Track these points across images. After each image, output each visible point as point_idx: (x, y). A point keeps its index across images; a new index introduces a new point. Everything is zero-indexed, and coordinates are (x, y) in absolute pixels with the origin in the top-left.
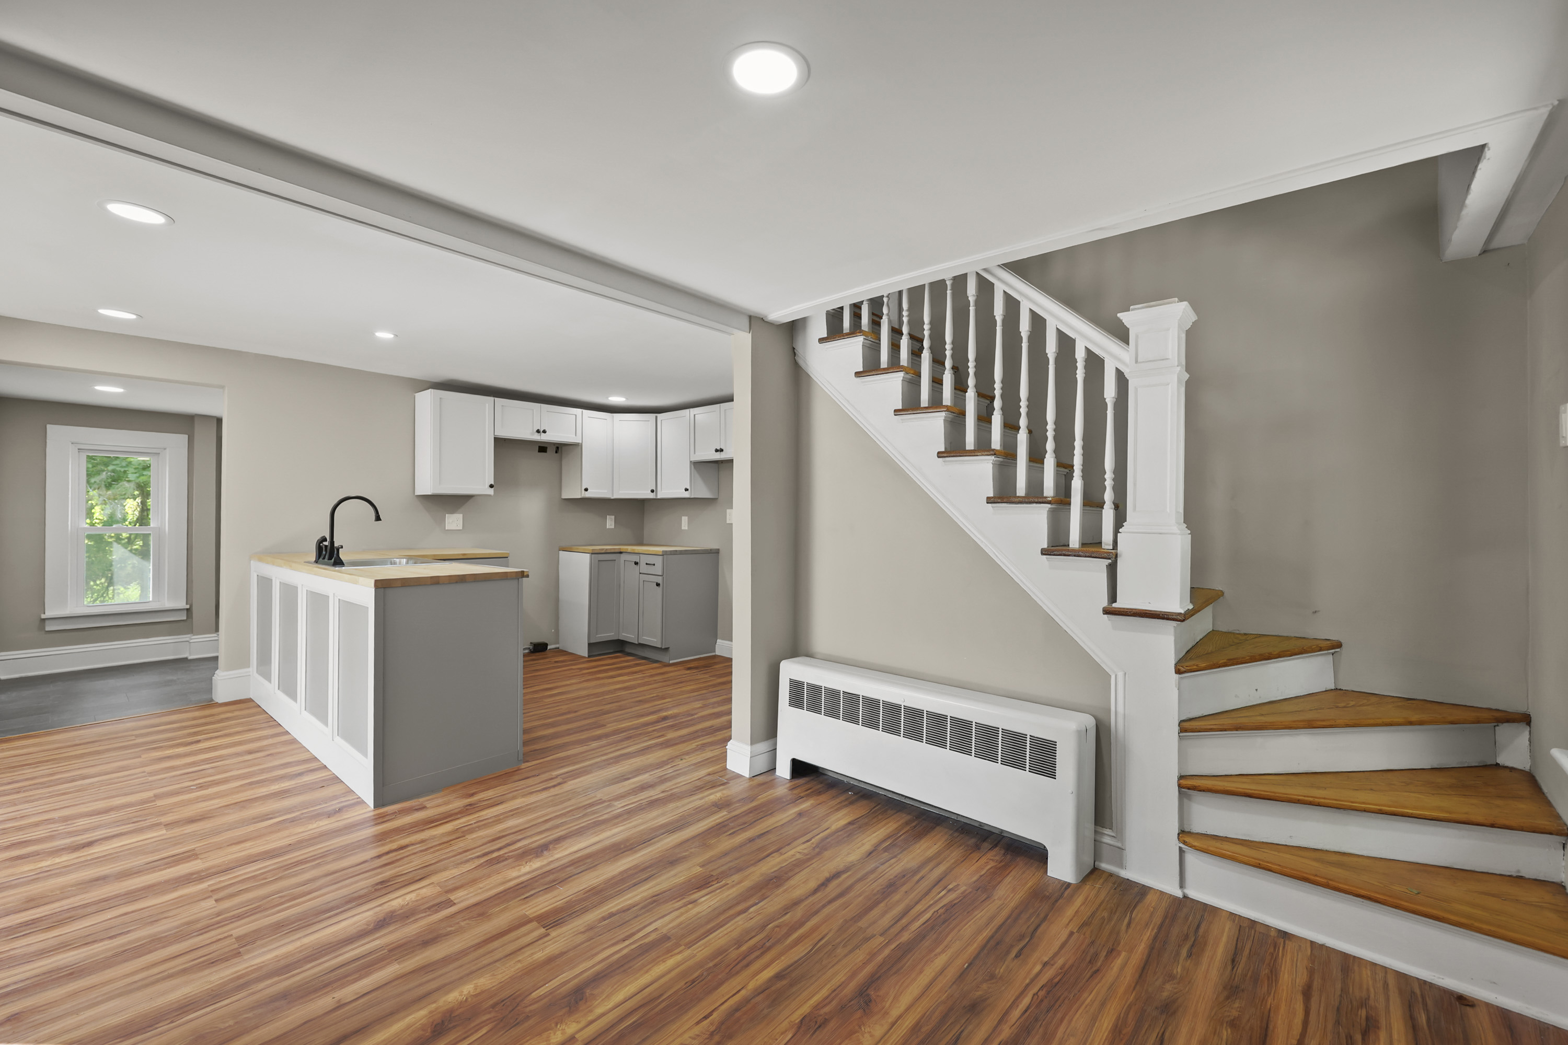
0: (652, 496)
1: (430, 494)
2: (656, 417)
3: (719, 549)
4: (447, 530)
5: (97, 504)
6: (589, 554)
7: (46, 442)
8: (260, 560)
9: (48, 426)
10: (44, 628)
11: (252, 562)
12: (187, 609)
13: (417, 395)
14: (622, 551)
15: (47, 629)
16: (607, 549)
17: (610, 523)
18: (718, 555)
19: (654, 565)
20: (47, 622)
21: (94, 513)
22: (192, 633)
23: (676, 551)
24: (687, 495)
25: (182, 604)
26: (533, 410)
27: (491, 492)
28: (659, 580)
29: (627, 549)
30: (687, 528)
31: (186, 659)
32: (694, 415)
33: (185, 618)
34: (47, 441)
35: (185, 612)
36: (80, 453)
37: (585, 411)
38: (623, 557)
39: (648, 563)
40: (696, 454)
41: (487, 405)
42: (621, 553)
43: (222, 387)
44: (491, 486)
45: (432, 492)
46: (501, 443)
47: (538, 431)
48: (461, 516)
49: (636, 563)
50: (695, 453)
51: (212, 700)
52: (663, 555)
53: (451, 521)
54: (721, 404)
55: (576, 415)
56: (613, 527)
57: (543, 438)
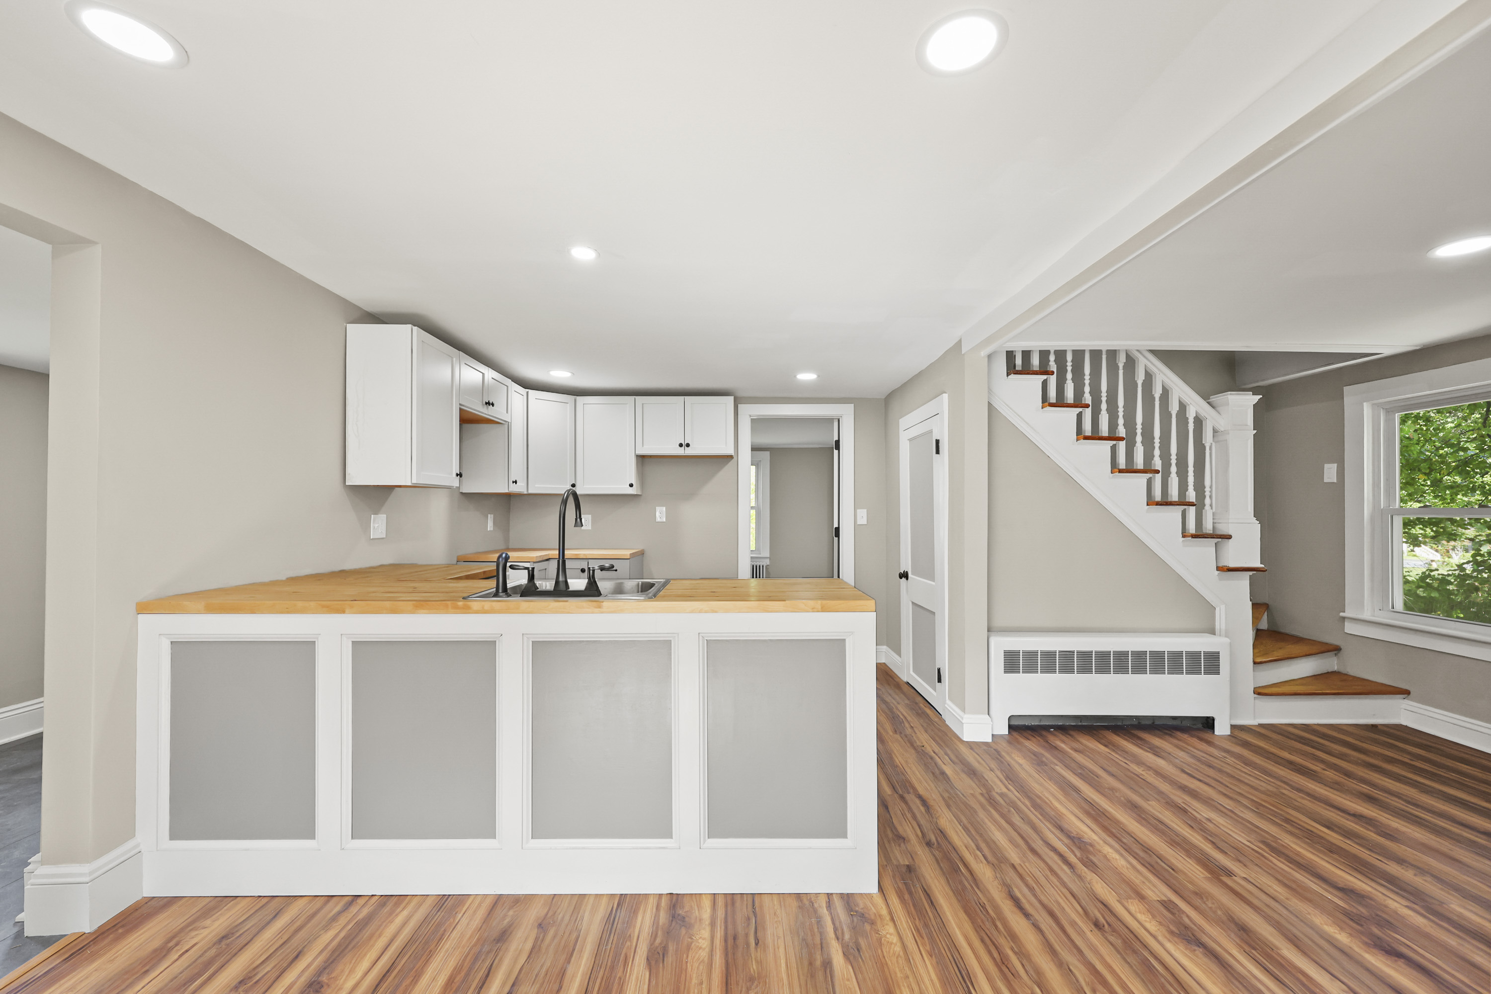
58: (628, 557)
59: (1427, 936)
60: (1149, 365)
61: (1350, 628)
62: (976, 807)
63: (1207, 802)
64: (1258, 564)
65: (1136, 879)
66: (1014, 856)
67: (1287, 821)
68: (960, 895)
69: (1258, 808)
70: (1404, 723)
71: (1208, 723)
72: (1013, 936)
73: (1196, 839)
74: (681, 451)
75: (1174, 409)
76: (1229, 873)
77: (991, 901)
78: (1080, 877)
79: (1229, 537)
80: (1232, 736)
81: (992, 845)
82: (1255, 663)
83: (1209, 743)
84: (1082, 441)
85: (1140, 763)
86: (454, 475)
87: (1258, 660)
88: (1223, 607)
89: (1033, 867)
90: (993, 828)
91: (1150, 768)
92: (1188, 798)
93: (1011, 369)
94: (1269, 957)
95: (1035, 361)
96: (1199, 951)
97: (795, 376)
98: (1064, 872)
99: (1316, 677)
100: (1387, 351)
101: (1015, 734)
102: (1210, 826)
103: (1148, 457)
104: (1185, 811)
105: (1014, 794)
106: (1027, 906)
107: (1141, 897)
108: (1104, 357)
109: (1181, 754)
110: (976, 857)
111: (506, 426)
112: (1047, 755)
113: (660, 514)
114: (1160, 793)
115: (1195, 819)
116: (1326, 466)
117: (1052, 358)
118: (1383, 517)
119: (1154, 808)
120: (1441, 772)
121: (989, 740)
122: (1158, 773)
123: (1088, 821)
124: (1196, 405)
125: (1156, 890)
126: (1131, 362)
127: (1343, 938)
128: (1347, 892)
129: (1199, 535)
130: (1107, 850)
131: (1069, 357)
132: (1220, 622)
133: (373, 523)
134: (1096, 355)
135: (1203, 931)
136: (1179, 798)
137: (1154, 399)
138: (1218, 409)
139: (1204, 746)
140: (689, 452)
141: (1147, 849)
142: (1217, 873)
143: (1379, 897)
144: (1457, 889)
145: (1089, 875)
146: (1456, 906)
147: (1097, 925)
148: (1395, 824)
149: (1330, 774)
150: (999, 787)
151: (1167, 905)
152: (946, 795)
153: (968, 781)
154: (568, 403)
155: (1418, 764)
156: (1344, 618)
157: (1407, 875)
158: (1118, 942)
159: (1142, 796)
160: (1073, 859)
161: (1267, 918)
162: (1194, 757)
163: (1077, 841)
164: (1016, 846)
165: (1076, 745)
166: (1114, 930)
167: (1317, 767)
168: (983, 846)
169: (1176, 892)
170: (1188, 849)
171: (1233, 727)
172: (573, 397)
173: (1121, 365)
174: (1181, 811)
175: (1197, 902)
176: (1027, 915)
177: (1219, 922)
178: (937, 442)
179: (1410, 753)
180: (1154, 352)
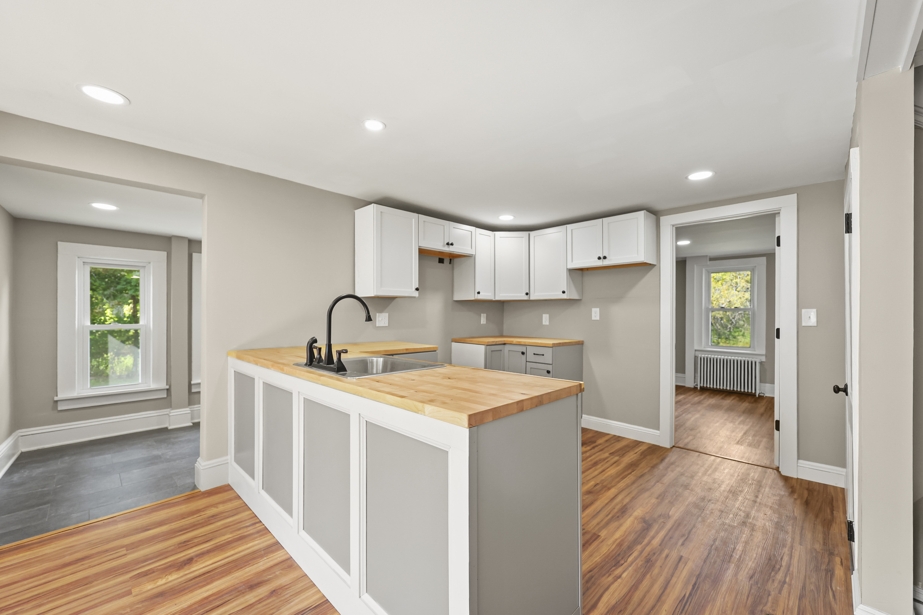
0: (526, 298)
1: (373, 295)
2: (529, 234)
3: (583, 341)
4: (378, 327)
5: (108, 308)
6: (484, 346)
7: (57, 256)
8: (239, 358)
9: (59, 243)
10: (57, 408)
11: (228, 357)
12: (167, 389)
13: (357, 212)
14: (506, 343)
15: (59, 408)
16: (496, 341)
17: (483, 320)
18: (583, 346)
19: (543, 355)
20: (59, 403)
21: (106, 314)
22: (171, 407)
23: (560, 343)
24: (564, 296)
25: (164, 386)
26: (444, 226)
27: (416, 294)
28: (550, 368)
29: (513, 341)
30: (548, 324)
31: (167, 428)
32: (572, 230)
33: (165, 396)
34: (59, 255)
35: (166, 391)
36: (85, 266)
37: (477, 229)
38: (507, 348)
39: (535, 353)
40: (574, 262)
41: (414, 220)
42: (505, 344)
43: (202, 196)
44: (417, 289)
45: (375, 294)
46: (423, 253)
47: (448, 244)
48: (387, 314)
49: (523, 353)
50: (572, 261)
51: (195, 487)
52: (552, 347)
53: (380, 319)
54: (604, 219)
55: (471, 232)
56: (485, 323)
57: (451, 249)
58: (551, 346)
74: (600, 263)
86: (414, 289)
97: (687, 178)
111: (473, 257)
113: (596, 313)
133: (378, 317)
140: (606, 263)
154: (523, 237)
172: (527, 233)
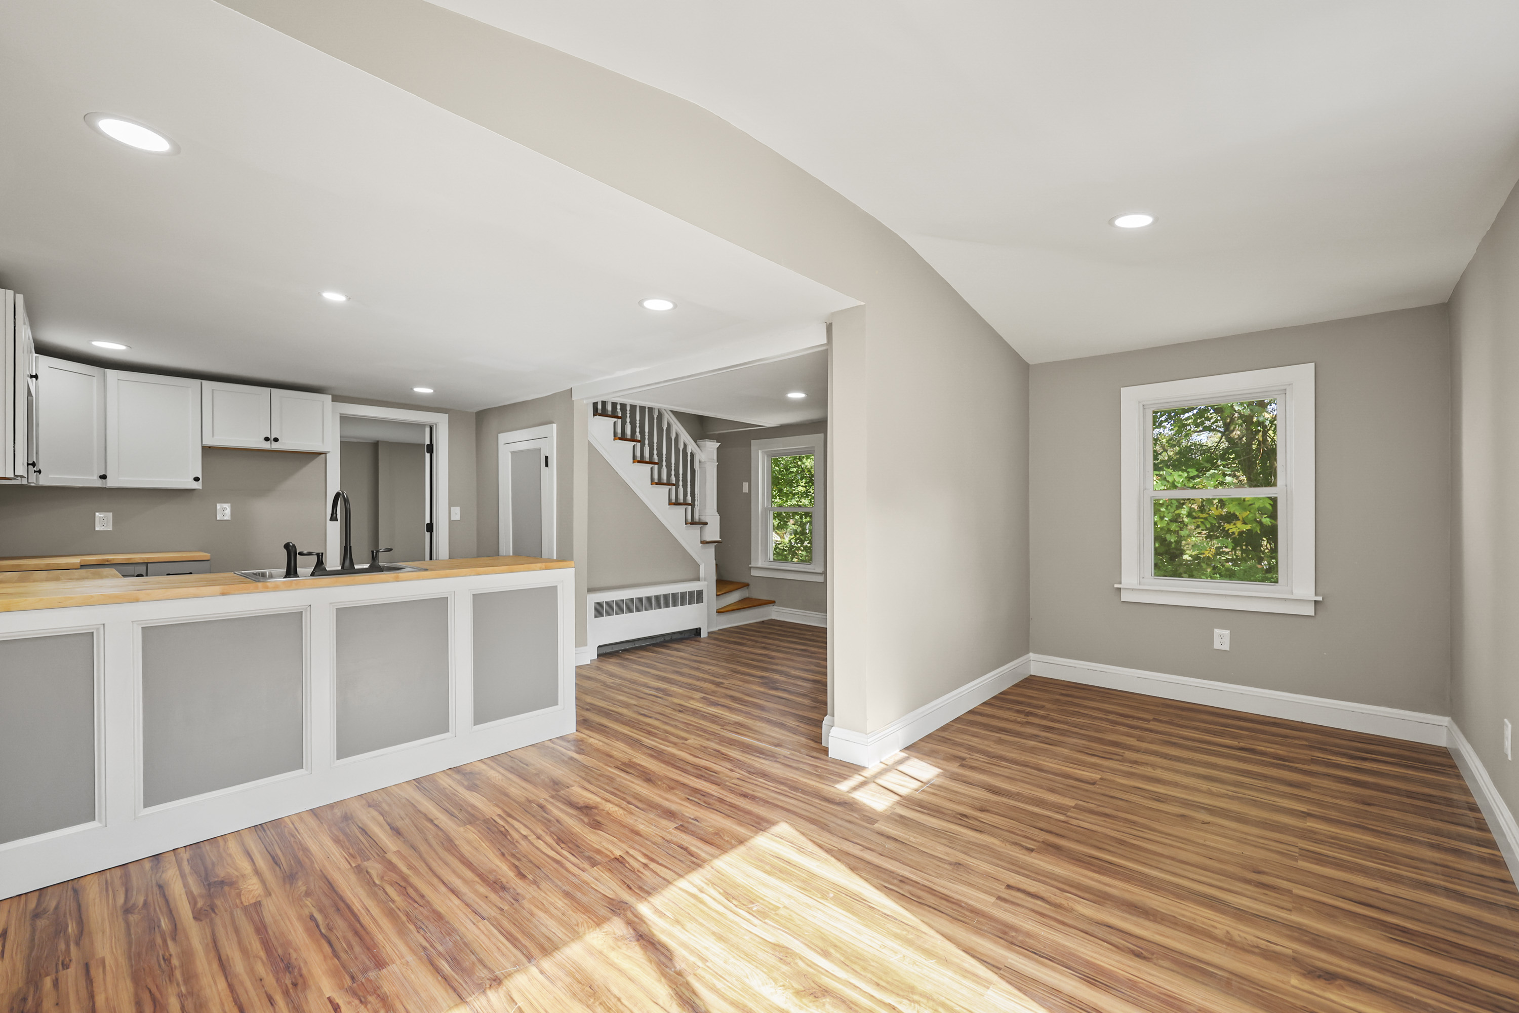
59: (786, 682)
60: (670, 418)
61: (754, 573)
62: (603, 691)
63: (707, 663)
64: (718, 539)
65: (689, 694)
66: (633, 702)
67: (738, 662)
68: (616, 720)
69: (727, 661)
70: (773, 618)
71: (697, 632)
72: (649, 725)
73: (707, 676)
75: (681, 447)
76: (723, 683)
77: (632, 718)
78: (666, 700)
79: (706, 524)
80: (709, 637)
81: (619, 701)
82: (717, 595)
83: (699, 642)
84: (637, 463)
85: (672, 656)
87: (718, 594)
88: (703, 564)
89: (643, 703)
90: (616, 696)
91: (677, 657)
92: (698, 664)
93: (596, 413)
94: (742, 701)
95: (609, 408)
96: (719, 706)
98: (659, 700)
99: (741, 601)
100: (768, 426)
101: (601, 658)
102: (710, 671)
103: (669, 475)
104: (699, 669)
105: (618, 681)
106: (649, 715)
107: (693, 699)
108: (647, 410)
109: (689, 648)
110: (615, 707)
112: (625, 663)
113: (224, 511)
114: (686, 665)
115: (704, 670)
116: (744, 483)
117: (619, 407)
118: (766, 510)
119: (685, 670)
120: (786, 634)
121: (589, 663)
122: (681, 658)
123: (660, 682)
124: (692, 447)
125: (699, 695)
126: (660, 416)
127: (762, 690)
128: (762, 677)
129: (693, 523)
130: (673, 689)
131: (628, 408)
132: (702, 574)
134: (642, 409)
135: (719, 701)
136: (695, 665)
137: (671, 439)
138: (702, 448)
139: (698, 643)
141: (689, 684)
142: (718, 684)
143: (771, 676)
144: (794, 668)
145: (670, 698)
146: (793, 672)
147: (680, 711)
148: (773, 654)
149: (750, 643)
150: (609, 681)
151: (703, 698)
152: (582, 691)
153: (589, 682)
155: (779, 632)
156: (751, 567)
157: (779, 668)
158: (691, 713)
159: (678, 668)
160: (660, 695)
161: (739, 692)
162: (695, 648)
163: (658, 689)
164: (632, 698)
165: (637, 656)
166: (687, 711)
167: (744, 642)
168: (616, 703)
169: (705, 694)
170: (705, 680)
171: (708, 633)
173: (655, 417)
174: (697, 669)
175: (714, 694)
176: (651, 717)
177: (723, 697)
178: (547, 458)
179: (776, 629)
180: (672, 411)
